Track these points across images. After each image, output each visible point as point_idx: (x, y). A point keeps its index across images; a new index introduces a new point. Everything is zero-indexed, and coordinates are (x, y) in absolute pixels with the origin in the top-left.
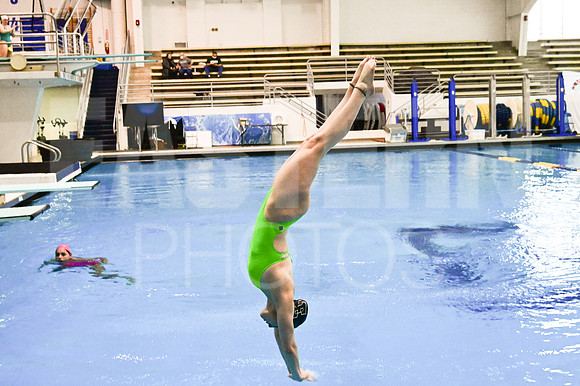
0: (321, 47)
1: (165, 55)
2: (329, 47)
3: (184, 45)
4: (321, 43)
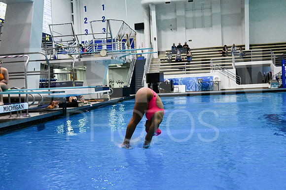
2: (244, 46)
4: (241, 44)
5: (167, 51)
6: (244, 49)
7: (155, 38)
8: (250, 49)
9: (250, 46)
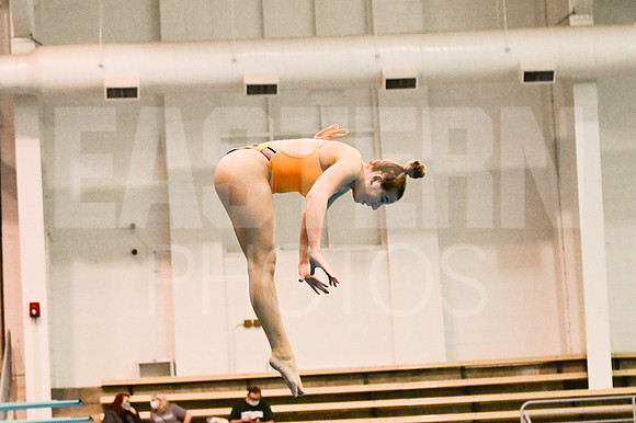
0: (559, 365)
1: (110, 399)
2: (582, 364)
3: (165, 368)
4: (556, 353)
5: (107, 389)
6: (583, 384)
7: (35, 306)
8: (619, 382)
9: (617, 363)
